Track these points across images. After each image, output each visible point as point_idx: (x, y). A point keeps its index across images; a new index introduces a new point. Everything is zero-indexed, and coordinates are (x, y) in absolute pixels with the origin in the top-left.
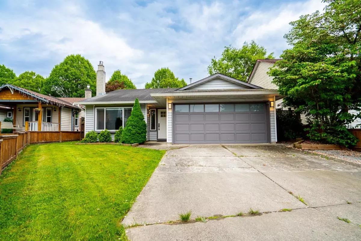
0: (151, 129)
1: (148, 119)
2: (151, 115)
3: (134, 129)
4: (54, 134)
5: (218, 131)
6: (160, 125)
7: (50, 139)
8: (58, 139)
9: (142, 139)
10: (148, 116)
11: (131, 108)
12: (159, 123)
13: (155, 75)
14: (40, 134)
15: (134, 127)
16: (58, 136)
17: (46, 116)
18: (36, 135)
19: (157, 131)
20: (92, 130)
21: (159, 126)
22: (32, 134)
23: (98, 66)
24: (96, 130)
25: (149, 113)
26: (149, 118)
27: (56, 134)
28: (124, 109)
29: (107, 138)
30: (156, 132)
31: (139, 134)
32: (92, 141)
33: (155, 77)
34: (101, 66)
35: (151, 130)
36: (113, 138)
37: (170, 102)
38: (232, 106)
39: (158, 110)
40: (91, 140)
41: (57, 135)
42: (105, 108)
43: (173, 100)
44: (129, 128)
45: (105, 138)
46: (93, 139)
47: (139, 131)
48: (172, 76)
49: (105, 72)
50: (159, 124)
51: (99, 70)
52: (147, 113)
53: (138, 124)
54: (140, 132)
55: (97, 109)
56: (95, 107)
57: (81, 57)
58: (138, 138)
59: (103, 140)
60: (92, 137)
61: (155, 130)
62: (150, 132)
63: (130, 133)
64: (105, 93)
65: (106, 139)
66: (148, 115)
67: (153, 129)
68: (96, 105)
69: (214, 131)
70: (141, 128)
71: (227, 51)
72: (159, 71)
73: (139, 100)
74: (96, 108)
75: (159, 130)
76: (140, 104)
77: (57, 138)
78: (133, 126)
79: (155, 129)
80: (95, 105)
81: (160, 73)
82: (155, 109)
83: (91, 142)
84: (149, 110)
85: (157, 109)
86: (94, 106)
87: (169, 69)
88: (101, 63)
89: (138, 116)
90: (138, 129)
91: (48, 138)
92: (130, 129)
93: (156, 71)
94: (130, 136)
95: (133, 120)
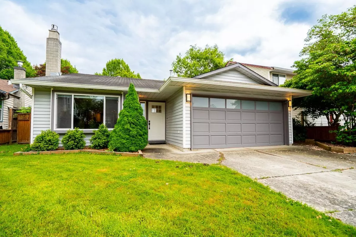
5: (240, 132)
11: (118, 98)
13: (108, 65)
20: (47, 129)
21: (149, 124)
23: (50, 31)
24: (55, 129)
28: (106, 97)
29: (80, 142)
32: (50, 148)
33: (107, 67)
34: (55, 31)
36: (88, 141)
37: (188, 92)
38: (253, 103)
40: (48, 147)
42: (73, 94)
43: (192, 90)
44: (126, 127)
45: (77, 142)
46: (52, 144)
48: (127, 68)
49: (61, 43)
50: (149, 121)
51: (51, 37)
53: (137, 121)
55: (57, 95)
56: (54, 91)
59: (74, 146)
60: (50, 141)
63: (129, 135)
64: (61, 74)
65: (78, 144)
68: (55, 89)
69: (236, 132)
71: (192, 50)
72: (112, 61)
73: (135, 87)
74: (55, 93)
75: (149, 129)
76: (137, 91)
80: (54, 87)
81: (114, 63)
83: (48, 150)
86: (52, 89)
87: (124, 61)
88: (55, 28)
92: (128, 129)
93: (109, 61)
94: (127, 139)
95: (131, 116)
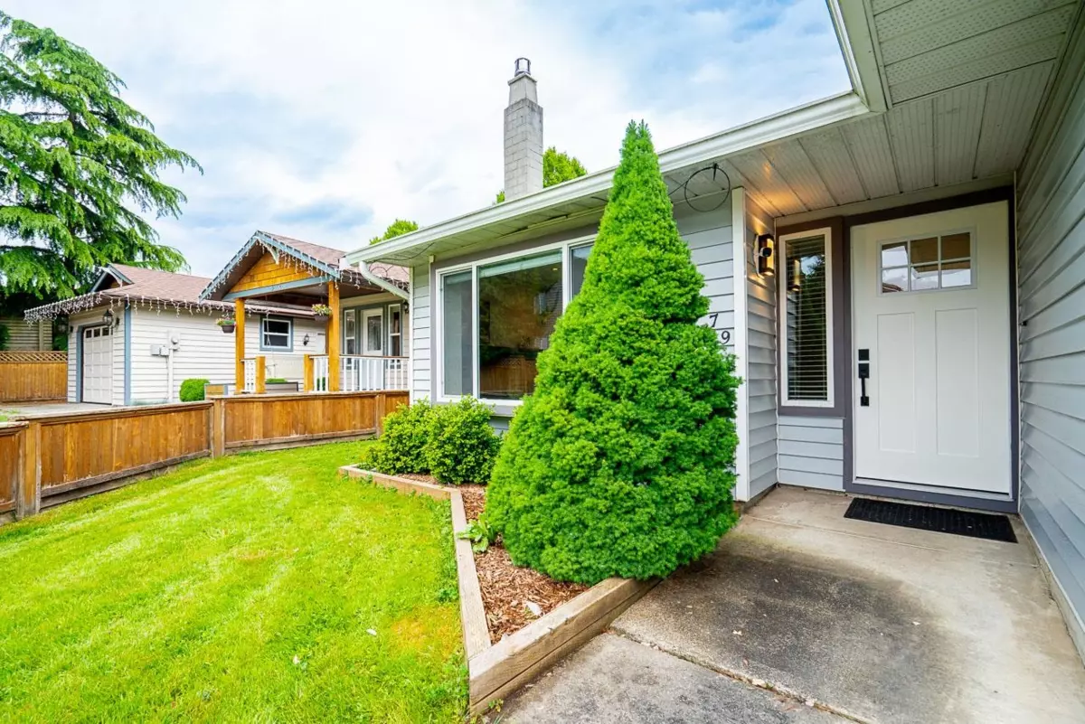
0: (791, 396)
1: (762, 311)
2: (790, 286)
3: (590, 414)
4: (347, 402)
6: (872, 362)
7: (329, 423)
8: (367, 421)
9: (666, 534)
10: (760, 293)
12: (858, 343)
14: (278, 407)
15: (586, 397)
16: (367, 411)
17: (390, 335)
18: (257, 411)
19: (843, 411)
21: (864, 372)
22: (238, 407)
24: (441, 397)
25: (770, 263)
26: (774, 305)
27: (358, 402)
28: (573, 250)
30: (839, 423)
31: (643, 475)
34: (522, 79)
35: (786, 402)
39: (857, 232)
41: (363, 407)
42: (474, 265)
47: (638, 442)
50: (864, 354)
52: (749, 262)
54: (652, 458)
55: (446, 277)
56: (434, 265)
57: (557, 153)
58: (624, 526)
61: (830, 403)
62: (782, 420)
66: (760, 279)
67: (803, 396)
68: (439, 258)
70: (663, 408)
74: (438, 273)
75: (865, 401)
77: (363, 422)
78: (584, 389)
79: (823, 396)
82: (827, 232)
84: (770, 243)
85: (842, 226)
86: (431, 260)
89: (636, 282)
90: (629, 424)
91: (316, 423)
